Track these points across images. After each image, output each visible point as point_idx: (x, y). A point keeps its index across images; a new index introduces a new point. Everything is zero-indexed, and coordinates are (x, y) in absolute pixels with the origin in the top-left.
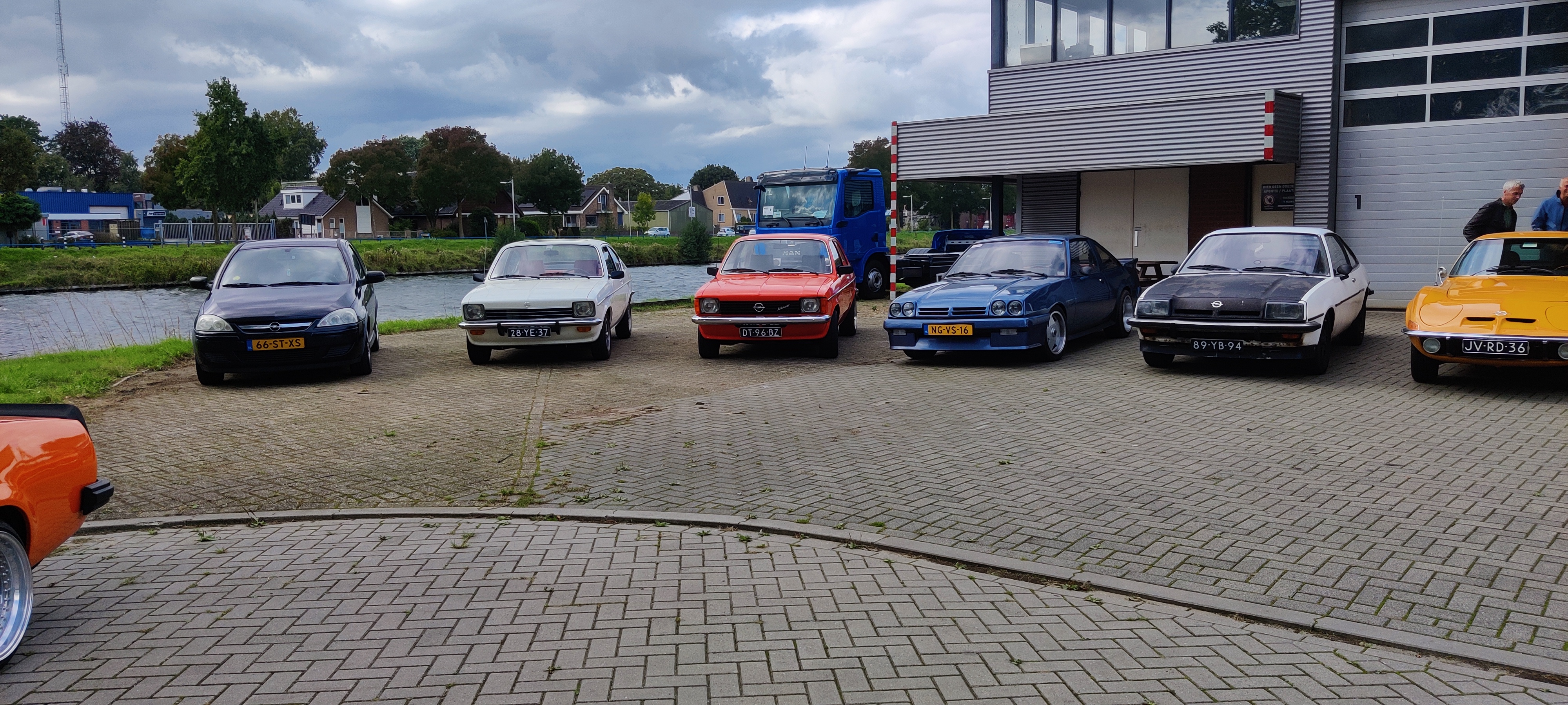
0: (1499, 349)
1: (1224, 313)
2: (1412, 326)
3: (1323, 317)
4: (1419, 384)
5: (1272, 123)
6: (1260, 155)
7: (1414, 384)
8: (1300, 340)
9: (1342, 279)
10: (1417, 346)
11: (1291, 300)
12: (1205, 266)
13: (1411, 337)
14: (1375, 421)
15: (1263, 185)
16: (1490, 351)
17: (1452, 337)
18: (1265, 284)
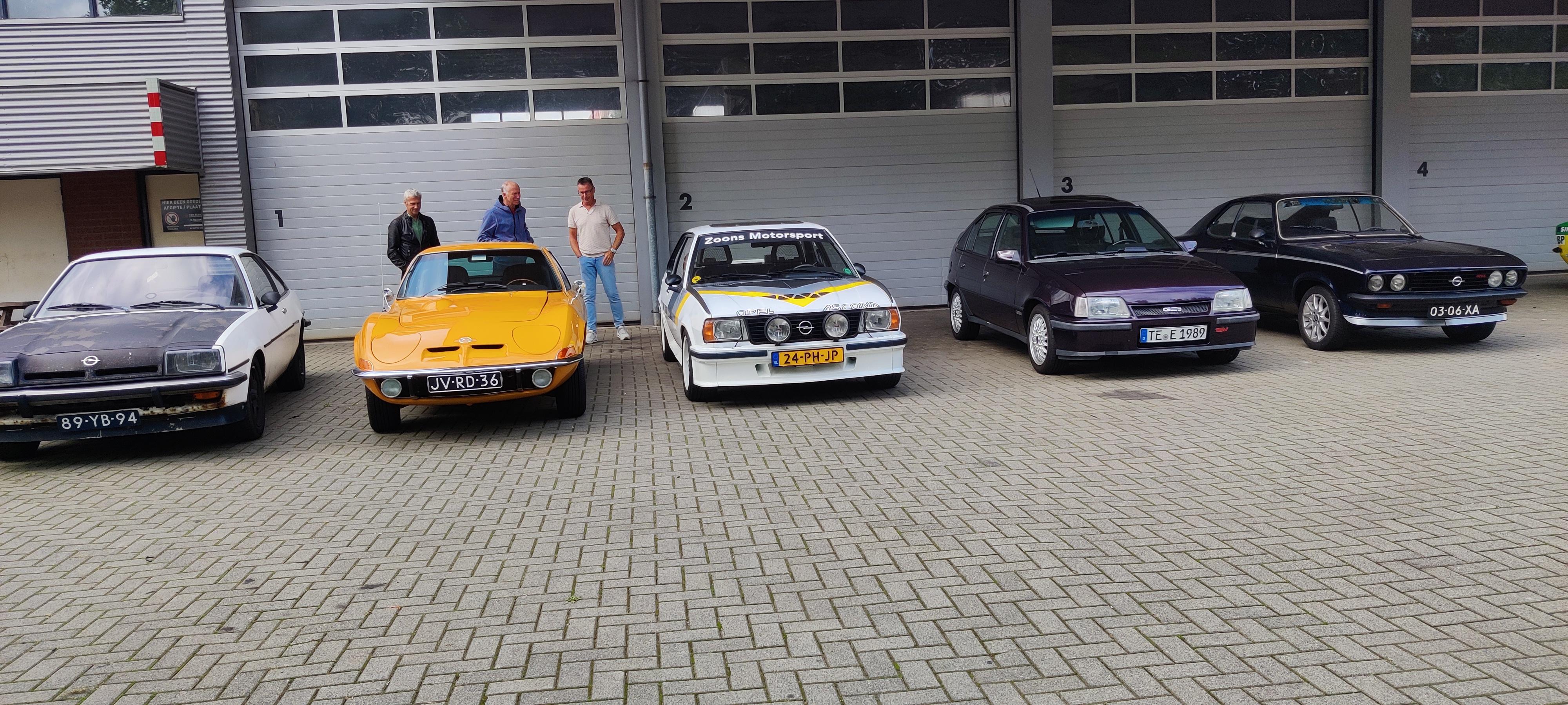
0: (470, 385)
1: (103, 373)
2: (363, 365)
3: (249, 364)
4: (380, 436)
5: (160, 121)
6: (147, 161)
7: (375, 437)
8: (219, 399)
9: (269, 310)
10: (374, 390)
11: (200, 345)
12: (74, 306)
13: (366, 379)
14: (336, 506)
15: (162, 201)
16: (460, 388)
17: (414, 375)
18: (162, 326)
